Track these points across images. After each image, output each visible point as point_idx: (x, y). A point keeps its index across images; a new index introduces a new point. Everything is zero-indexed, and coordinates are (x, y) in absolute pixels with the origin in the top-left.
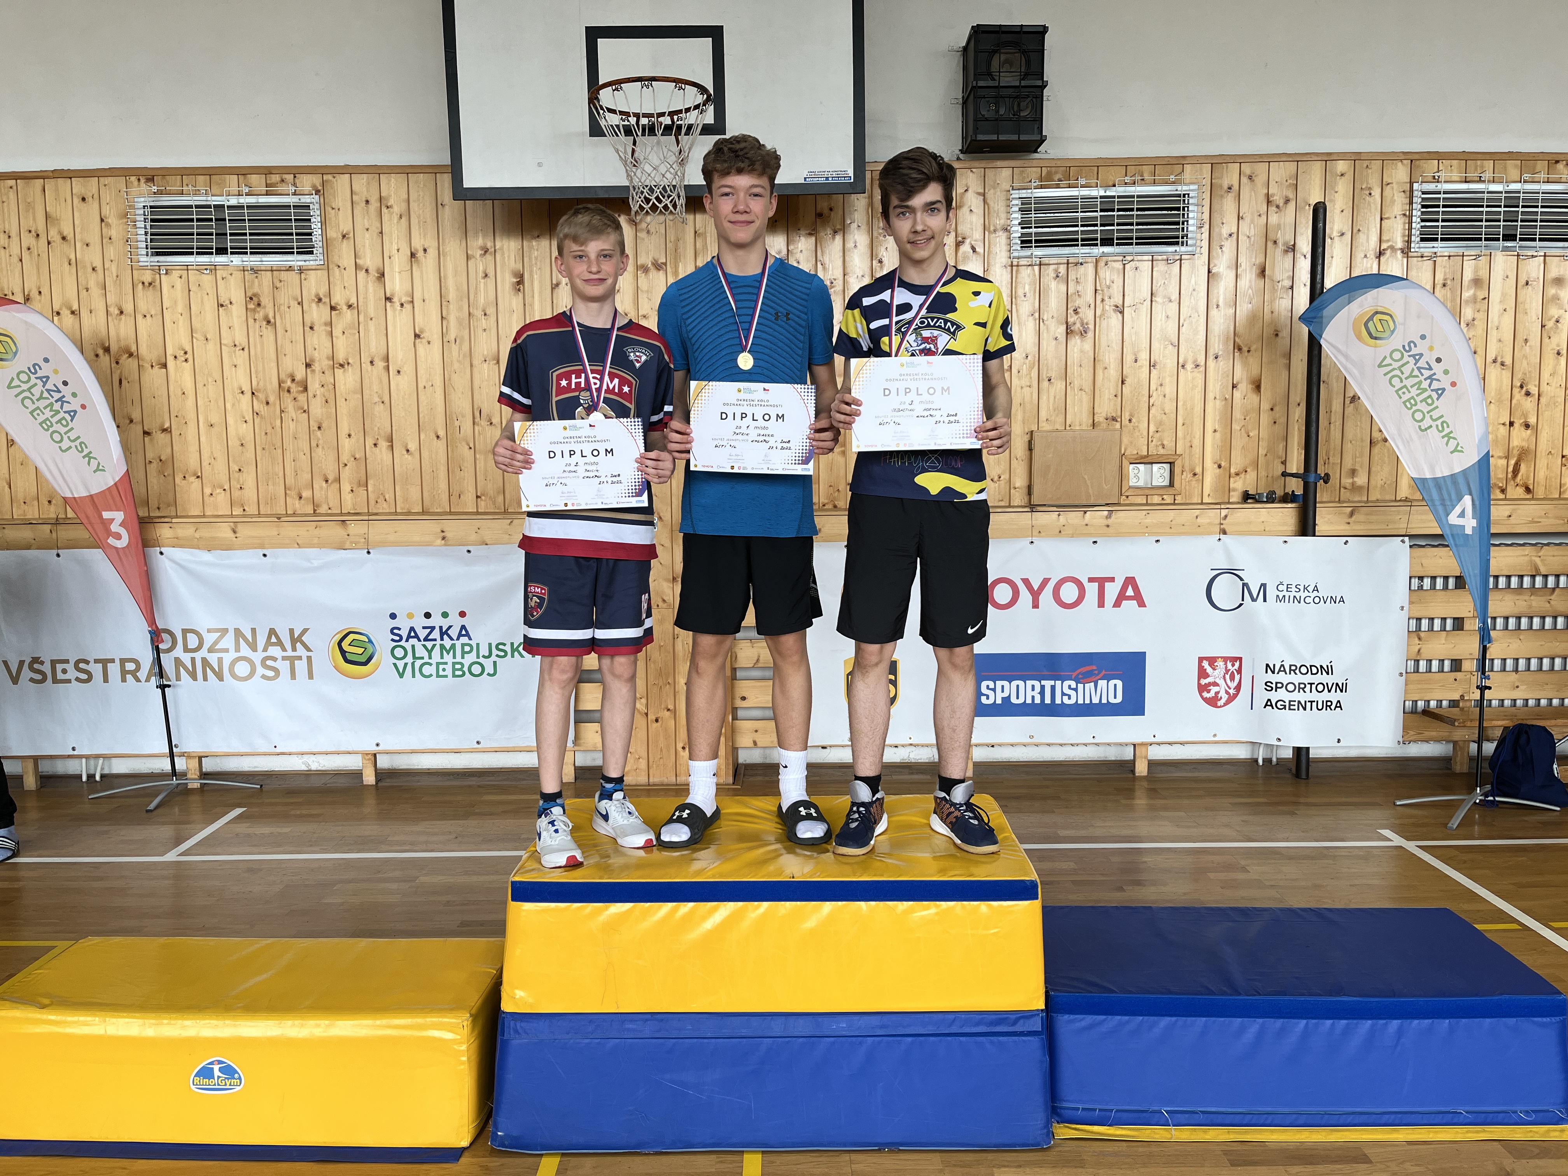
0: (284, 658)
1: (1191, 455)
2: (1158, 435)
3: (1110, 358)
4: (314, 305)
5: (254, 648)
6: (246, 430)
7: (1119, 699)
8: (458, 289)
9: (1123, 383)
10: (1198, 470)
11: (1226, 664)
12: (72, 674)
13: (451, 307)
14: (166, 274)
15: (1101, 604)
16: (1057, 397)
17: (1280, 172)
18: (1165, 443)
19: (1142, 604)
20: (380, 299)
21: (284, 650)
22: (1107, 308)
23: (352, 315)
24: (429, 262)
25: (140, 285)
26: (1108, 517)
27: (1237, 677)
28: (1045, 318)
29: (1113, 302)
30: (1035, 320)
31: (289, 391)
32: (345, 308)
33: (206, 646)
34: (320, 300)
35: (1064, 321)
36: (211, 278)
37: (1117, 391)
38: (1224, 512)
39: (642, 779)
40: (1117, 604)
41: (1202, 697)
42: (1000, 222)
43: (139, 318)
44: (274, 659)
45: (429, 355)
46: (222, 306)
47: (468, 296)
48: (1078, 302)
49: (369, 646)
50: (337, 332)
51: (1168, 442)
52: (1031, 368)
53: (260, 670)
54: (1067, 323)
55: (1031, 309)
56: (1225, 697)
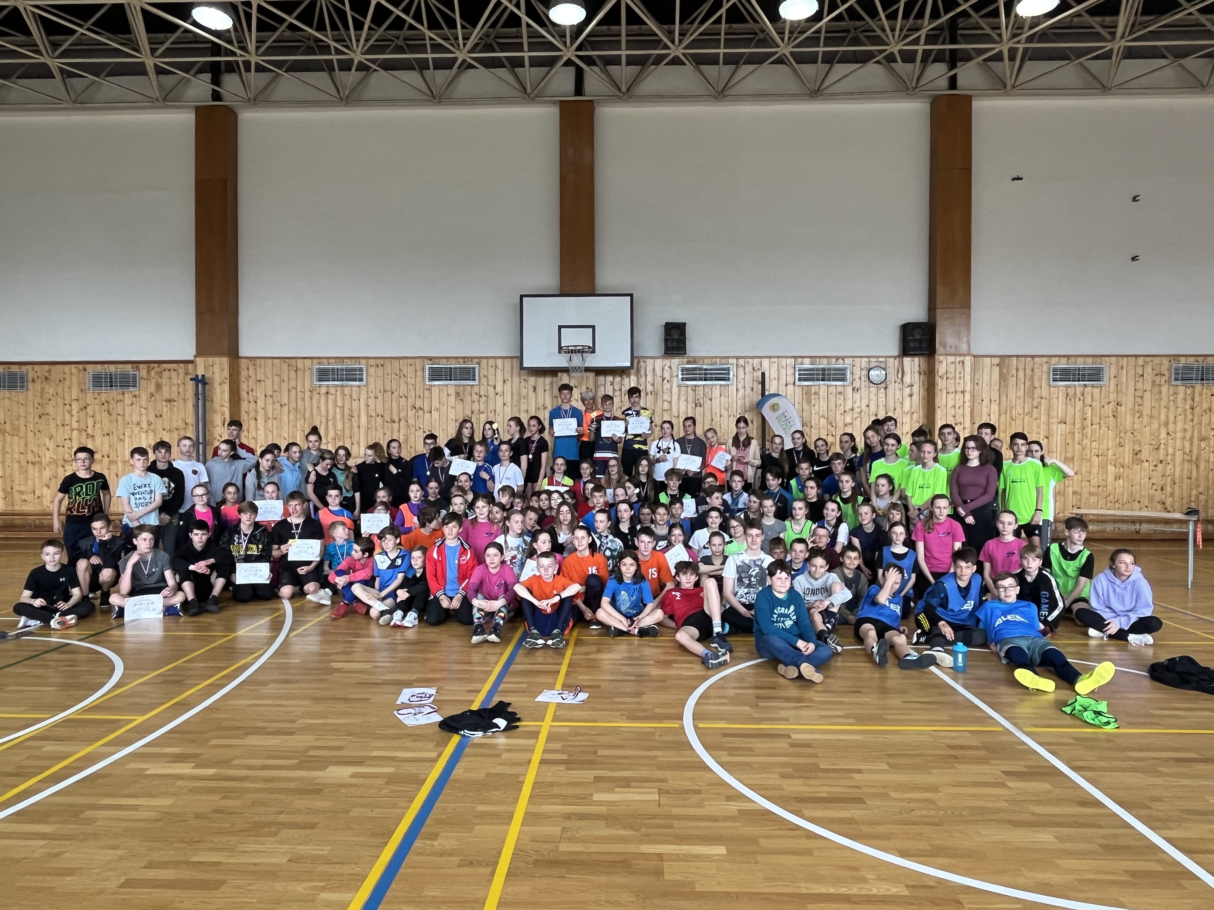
3: (708, 414)
17: (756, 361)
24: (508, 384)
42: (675, 374)
47: (519, 393)
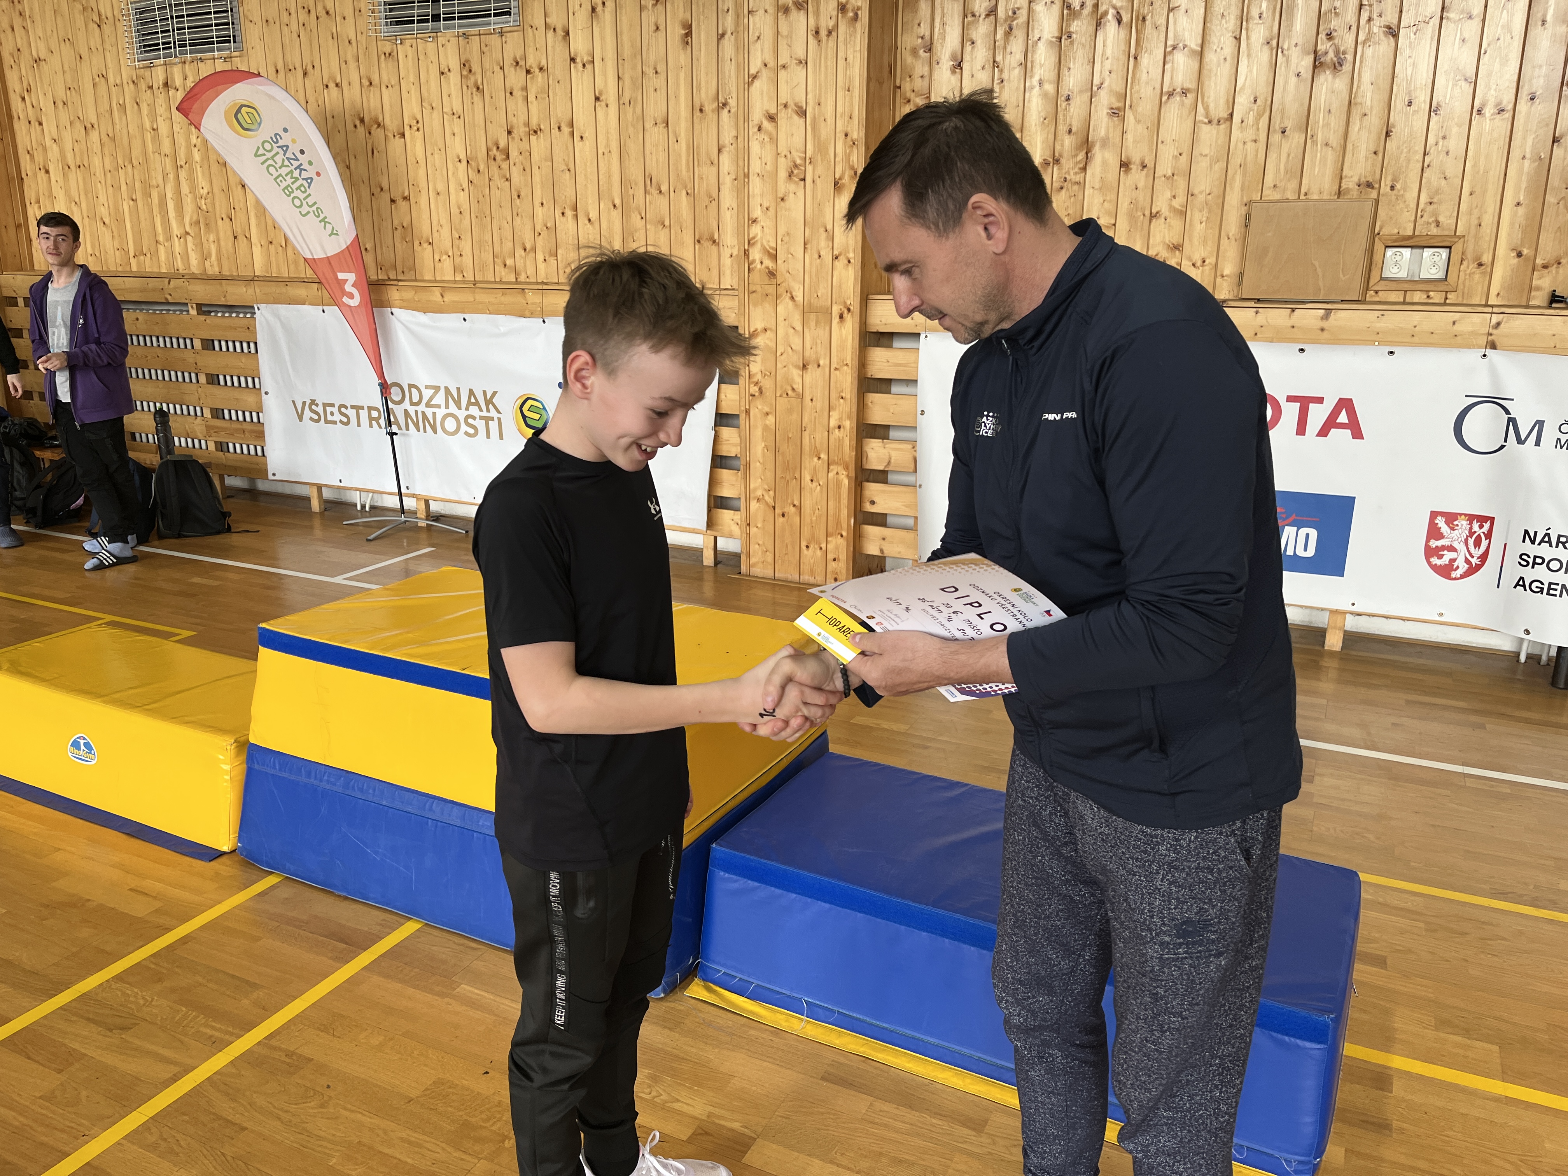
0: (481, 418)
1: (1477, 237)
2: (1432, 206)
4: (513, 69)
5: (460, 408)
6: (463, 197)
7: (1311, 552)
8: (632, 46)
9: (1388, 134)
10: (1486, 258)
11: (1471, 524)
12: (337, 417)
13: (626, 65)
14: (401, 43)
15: (1301, 429)
16: (1292, 155)
18: (1441, 219)
19: (1357, 434)
20: (566, 60)
21: (481, 410)
22: (1375, 30)
23: (543, 77)
25: (383, 56)
26: (1326, 317)
27: (1484, 543)
28: (1286, 47)
29: (1383, 21)
30: (1272, 49)
31: (495, 159)
32: (537, 70)
33: (425, 401)
34: (517, 63)
35: (1312, 49)
36: (434, 45)
37: (1378, 145)
38: (1495, 319)
39: (769, 573)
40: (1323, 432)
41: (1429, 563)
43: (384, 88)
44: (474, 418)
45: (609, 117)
46: (443, 73)
48: (1334, 24)
49: (543, 412)
50: (531, 98)
51: (1446, 220)
52: (1259, 116)
53: (464, 428)
54: (1315, 52)
55: (1267, 34)
56: (1463, 567)
